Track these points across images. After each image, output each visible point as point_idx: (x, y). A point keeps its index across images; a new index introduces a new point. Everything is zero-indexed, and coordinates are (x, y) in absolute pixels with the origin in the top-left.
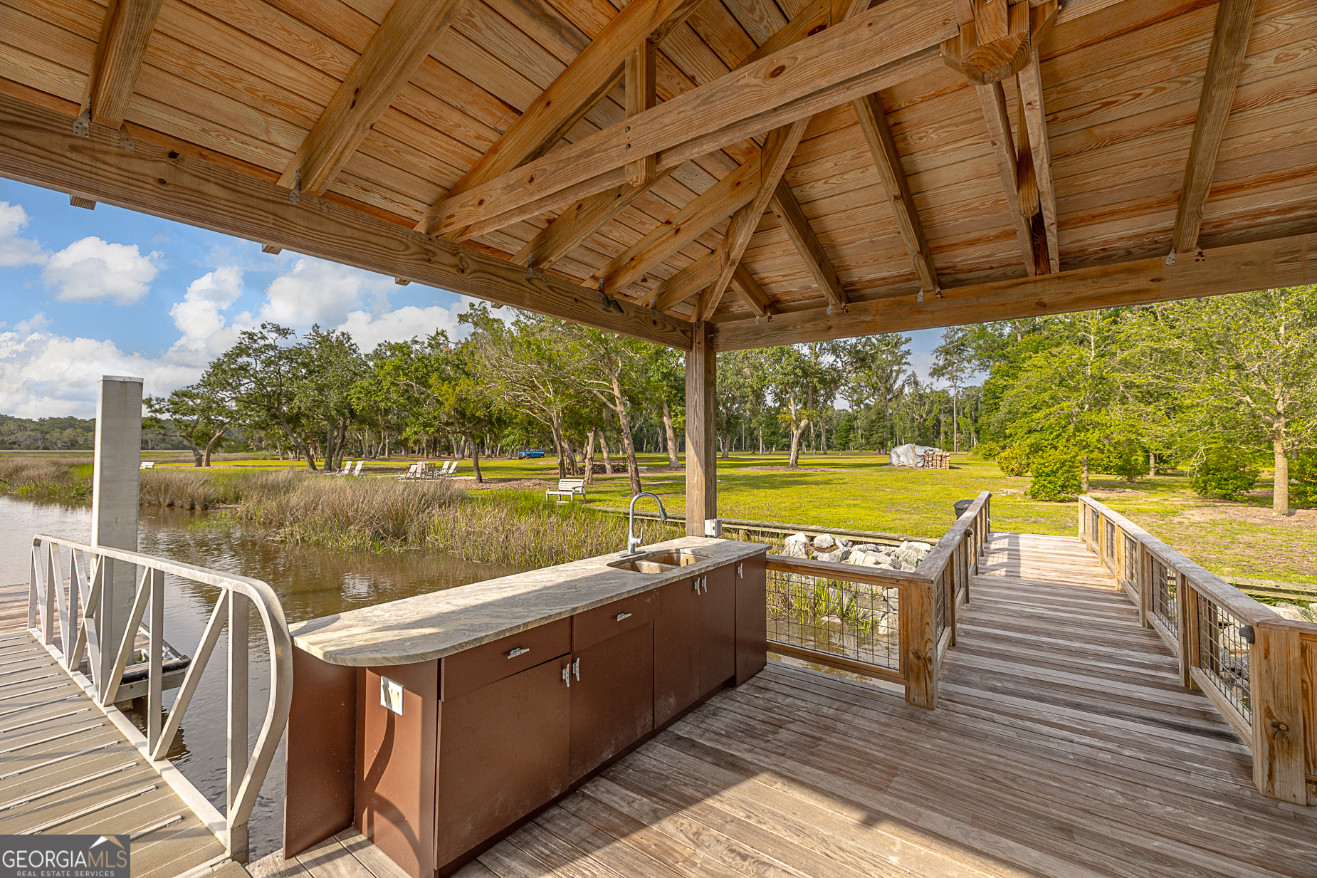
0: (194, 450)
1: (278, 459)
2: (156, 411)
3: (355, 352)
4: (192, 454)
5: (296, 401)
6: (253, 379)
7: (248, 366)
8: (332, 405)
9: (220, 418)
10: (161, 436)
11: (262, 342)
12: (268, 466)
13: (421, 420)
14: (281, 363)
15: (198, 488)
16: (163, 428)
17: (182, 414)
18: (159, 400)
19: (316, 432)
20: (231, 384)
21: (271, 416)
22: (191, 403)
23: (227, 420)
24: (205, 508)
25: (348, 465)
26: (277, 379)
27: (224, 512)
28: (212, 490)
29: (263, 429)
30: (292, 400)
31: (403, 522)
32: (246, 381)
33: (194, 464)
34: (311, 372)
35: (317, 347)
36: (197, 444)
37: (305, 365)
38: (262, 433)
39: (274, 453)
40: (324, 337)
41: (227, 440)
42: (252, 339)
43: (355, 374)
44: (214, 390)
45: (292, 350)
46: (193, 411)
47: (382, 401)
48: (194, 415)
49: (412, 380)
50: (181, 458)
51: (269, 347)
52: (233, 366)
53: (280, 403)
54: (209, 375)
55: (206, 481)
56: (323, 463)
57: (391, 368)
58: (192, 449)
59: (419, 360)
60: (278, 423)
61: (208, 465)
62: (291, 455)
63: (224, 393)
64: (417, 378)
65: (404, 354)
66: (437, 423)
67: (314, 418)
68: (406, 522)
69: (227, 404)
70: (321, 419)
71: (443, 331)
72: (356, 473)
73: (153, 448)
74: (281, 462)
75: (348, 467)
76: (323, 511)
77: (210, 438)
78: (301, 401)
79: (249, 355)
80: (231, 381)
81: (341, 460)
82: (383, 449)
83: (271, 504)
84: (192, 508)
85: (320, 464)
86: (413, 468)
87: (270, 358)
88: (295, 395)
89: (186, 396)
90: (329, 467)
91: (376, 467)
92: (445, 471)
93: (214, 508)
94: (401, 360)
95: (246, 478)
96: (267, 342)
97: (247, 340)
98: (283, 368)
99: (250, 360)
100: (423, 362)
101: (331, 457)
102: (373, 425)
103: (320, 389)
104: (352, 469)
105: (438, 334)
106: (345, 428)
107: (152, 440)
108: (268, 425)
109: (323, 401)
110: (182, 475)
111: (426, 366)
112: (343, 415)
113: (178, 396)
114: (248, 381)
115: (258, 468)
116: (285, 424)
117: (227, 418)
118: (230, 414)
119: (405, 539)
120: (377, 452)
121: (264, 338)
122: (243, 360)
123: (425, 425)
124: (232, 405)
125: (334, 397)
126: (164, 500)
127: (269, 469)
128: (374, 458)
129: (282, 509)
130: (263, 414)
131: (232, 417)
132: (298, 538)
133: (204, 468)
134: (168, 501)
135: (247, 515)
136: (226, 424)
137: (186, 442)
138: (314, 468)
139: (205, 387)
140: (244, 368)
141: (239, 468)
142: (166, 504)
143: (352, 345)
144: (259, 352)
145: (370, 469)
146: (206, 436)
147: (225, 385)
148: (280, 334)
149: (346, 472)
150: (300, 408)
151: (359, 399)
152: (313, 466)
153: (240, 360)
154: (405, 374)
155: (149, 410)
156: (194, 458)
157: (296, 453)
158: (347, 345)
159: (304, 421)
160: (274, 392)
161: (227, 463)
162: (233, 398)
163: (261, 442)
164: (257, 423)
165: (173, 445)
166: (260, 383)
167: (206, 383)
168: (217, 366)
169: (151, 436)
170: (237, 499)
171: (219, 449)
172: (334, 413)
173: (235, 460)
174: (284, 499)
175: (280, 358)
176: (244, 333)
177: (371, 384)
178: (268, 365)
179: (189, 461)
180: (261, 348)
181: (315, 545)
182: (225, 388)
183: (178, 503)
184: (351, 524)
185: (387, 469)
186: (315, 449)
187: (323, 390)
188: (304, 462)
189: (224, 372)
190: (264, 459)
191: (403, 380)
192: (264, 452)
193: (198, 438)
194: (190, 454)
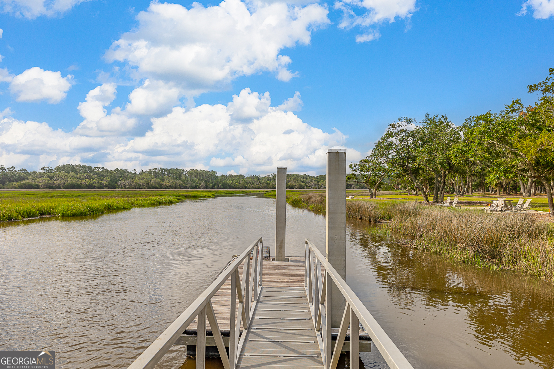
0: (370, 190)
1: (407, 195)
2: (354, 170)
3: (450, 126)
4: (368, 191)
5: (417, 160)
6: (395, 150)
7: (392, 143)
8: (438, 161)
9: (380, 173)
10: (356, 183)
11: (399, 129)
12: (403, 199)
13: (502, 168)
14: (409, 139)
15: (372, 211)
16: (357, 179)
17: (365, 171)
18: (355, 165)
19: (427, 179)
20: (385, 154)
21: (404, 170)
22: (368, 166)
23: (383, 174)
24: (375, 221)
25: (449, 199)
26: (407, 149)
27: (384, 225)
28: (378, 212)
29: (400, 178)
30: (414, 160)
31: (497, 246)
32: (391, 151)
33: (370, 197)
34: (425, 143)
35: (428, 127)
36: (370, 187)
37: (421, 139)
38: (399, 180)
39: (405, 191)
40: (432, 120)
41: (384, 184)
42: (394, 127)
43: (451, 141)
44: (377, 158)
45: (414, 131)
46: (368, 170)
47: (472, 156)
48: (369, 171)
49: (493, 140)
50: (364, 194)
51: (402, 131)
52: (385, 144)
53: (408, 163)
54: (375, 150)
55: (375, 207)
56: (433, 198)
57: (478, 133)
58: (368, 189)
59: (499, 124)
60: (408, 174)
61: (375, 198)
62: (413, 193)
63: (382, 159)
64: (497, 138)
65: (487, 122)
66: (515, 170)
67: (427, 171)
68: (499, 246)
69: (383, 165)
70: (431, 171)
71: (518, 100)
72: (454, 205)
73: (353, 189)
74: (409, 197)
75: (448, 201)
76: (438, 231)
77: (376, 183)
78: (420, 161)
79: (393, 137)
80: (385, 152)
81: (443, 196)
82: (468, 189)
83: (407, 223)
84: (370, 221)
85: (431, 198)
86: (495, 203)
87: (403, 137)
88: (416, 157)
89: (365, 162)
90: (436, 201)
91: (466, 201)
92: (520, 206)
93: (379, 222)
94: (485, 126)
95: (393, 205)
96: (401, 128)
97: (391, 128)
98: (409, 142)
99: (393, 140)
100: (503, 126)
101: (437, 194)
102: (462, 174)
103: (430, 153)
104: (451, 202)
105: (514, 103)
106: (445, 176)
107: (353, 185)
108: (403, 175)
109: (432, 160)
110: (365, 203)
111: (505, 128)
112: (444, 167)
113: (362, 162)
114: (393, 151)
115: (398, 200)
116: (411, 175)
117: (383, 172)
118: (385, 171)
119: (500, 260)
120: (464, 191)
121: (400, 126)
122: (390, 140)
123: (505, 172)
124: (385, 165)
125: (439, 157)
126: (358, 216)
127: (403, 200)
128: (462, 195)
129: (415, 227)
130: (400, 169)
131: (385, 172)
132: (424, 247)
133: (374, 199)
134: (359, 217)
135: (395, 228)
136: (383, 175)
137: (366, 185)
138: (428, 201)
139: (374, 157)
140: (390, 145)
141: (389, 199)
142: (359, 218)
143: (448, 123)
144: (397, 134)
145: (461, 203)
146: (374, 182)
147: (382, 155)
148: (408, 122)
149: (447, 204)
150: (419, 165)
151: (456, 156)
152: (427, 199)
153: (388, 140)
154: (489, 136)
155: (352, 170)
156: (369, 194)
157: (416, 191)
158: (445, 123)
159: (421, 172)
160: (406, 156)
161: (383, 197)
162: (386, 161)
163: (398, 185)
164: (397, 174)
165: (361, 187)
166: (398, 152)
167: (374, 155)
168: (378, 145)
169: (353, 182)
170: (390, 218)
171: (380, 189)
172: (439, 166)
173: (387, 195)
174: (414, 221)
175: (408, 137)
176: (390, 125)
177: (464, 146)
178: (402, 141)
179: (367, 195)
180: (398, 132)
181: (435, 253)
182: (382, 156)
183: (364, 218)
184: (459, 243)
185: (473, 203)
186: (426, 188)
187: (432, 153)
188: (422, 197)
189: (382, 147)
190: (400, 194)
191: (487, 140)
192: (400, 191)
193: (371, 183)
194: (367, 191)
